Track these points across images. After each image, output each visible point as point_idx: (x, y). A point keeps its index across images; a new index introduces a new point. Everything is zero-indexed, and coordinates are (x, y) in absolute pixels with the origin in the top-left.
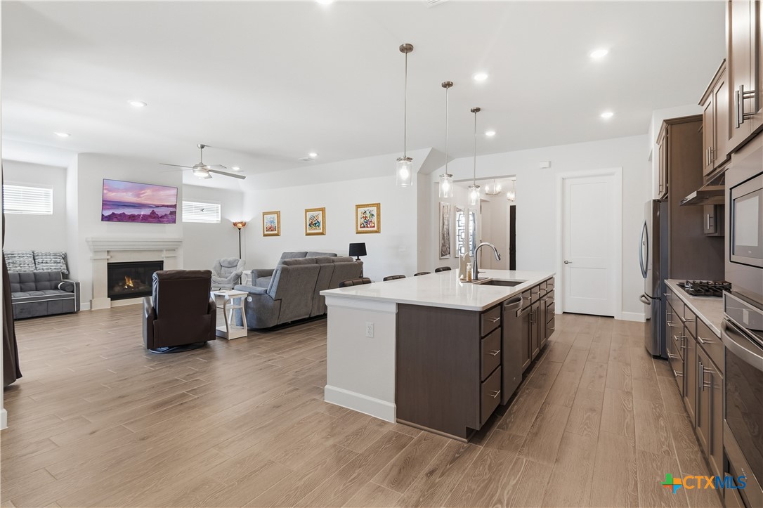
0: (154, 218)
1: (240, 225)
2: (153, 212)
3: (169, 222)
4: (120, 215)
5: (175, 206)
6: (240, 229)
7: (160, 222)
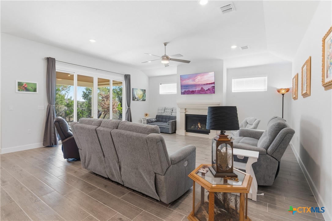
0: (203, 91)
1: (283, 92)
2: (202, 88)
3: (211, 93)
4: (188, 91)
5: (214, 83)
6: (283, 95)
7: (206, 93)
